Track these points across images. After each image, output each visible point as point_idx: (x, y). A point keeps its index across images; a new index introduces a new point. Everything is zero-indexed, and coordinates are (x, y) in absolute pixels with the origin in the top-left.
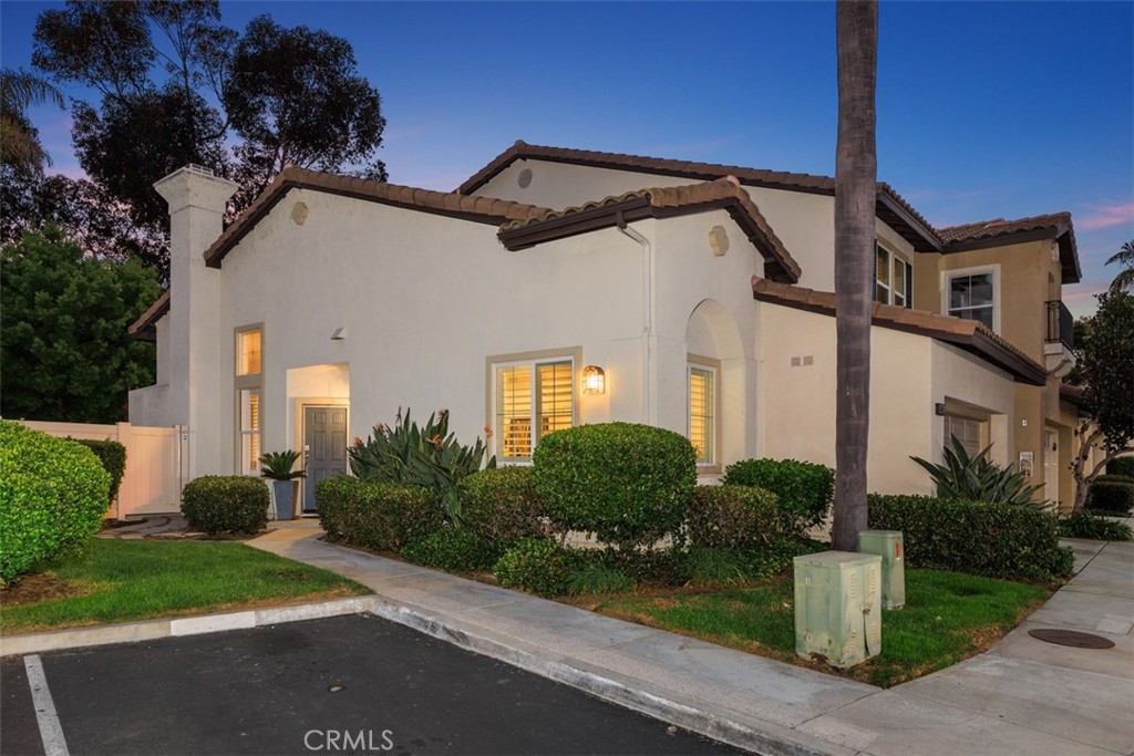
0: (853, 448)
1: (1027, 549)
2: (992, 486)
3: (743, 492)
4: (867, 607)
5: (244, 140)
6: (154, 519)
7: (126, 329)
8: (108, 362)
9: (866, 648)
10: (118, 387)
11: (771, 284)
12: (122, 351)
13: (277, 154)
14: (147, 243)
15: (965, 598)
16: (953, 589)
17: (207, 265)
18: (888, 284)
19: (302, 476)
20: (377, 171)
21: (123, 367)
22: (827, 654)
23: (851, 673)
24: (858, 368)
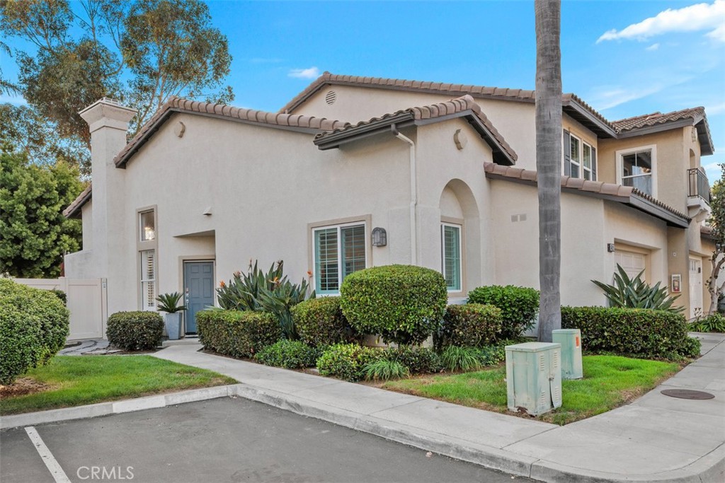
0: (550, 276)
1: (666, 340)
2: (645, 298)
3: (479, 308)
4: (551, 377)
5: (135, 76)
6: (85, 342)
7: (60, 212)
8: (48, 236)
9: (552, 403)
10: (55, 252)
11: (497, 166)
12: (58, 228)
13: (158, 84)
14: (69, 150)
15: (622, 372)
16: (616, 367)
17: (117, 167)
18: (578, 162)
19: (184, 309)
20: (228, 92)
21: (58, 239)
22: (526, 407)
23: (541, 418)
24: (552, 223)
